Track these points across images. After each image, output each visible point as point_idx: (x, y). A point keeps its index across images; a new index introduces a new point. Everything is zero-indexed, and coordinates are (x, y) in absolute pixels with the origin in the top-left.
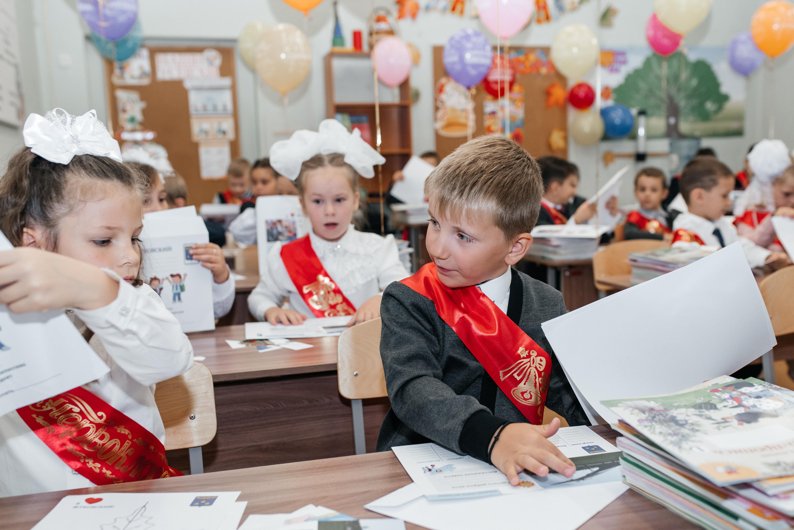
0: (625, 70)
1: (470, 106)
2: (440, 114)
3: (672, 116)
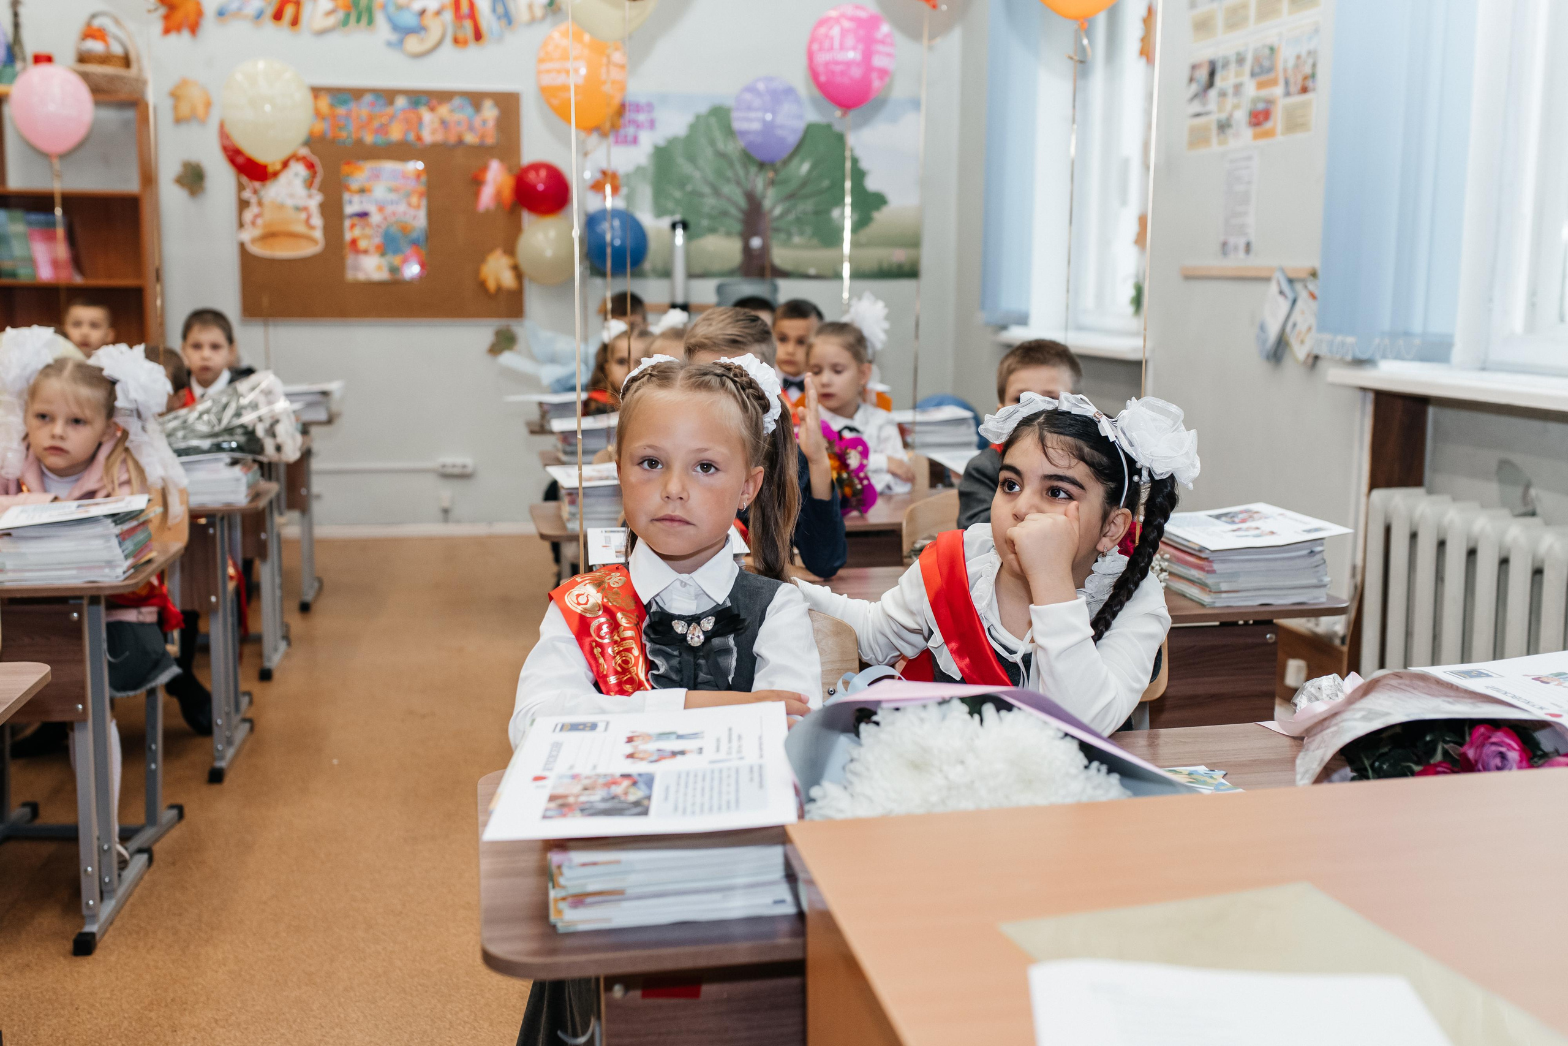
0: (648, 141)
1: (314, 201)
2: (248, 215)
3: (756, 235)
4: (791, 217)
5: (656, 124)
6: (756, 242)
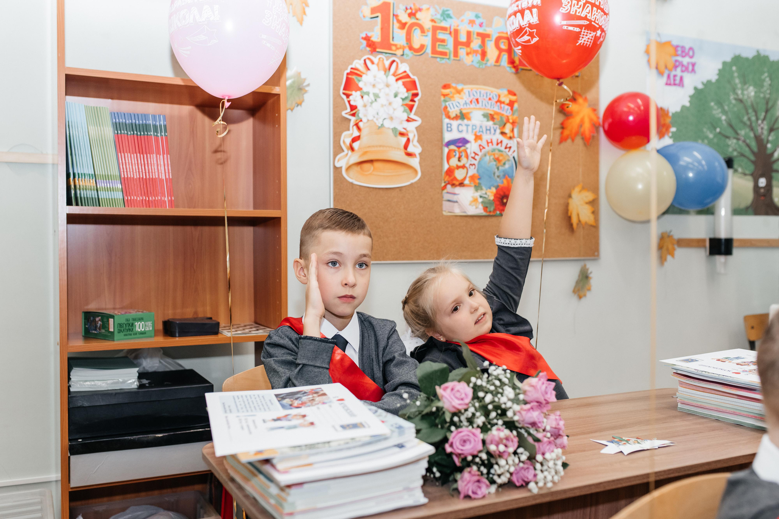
1: (413, 126)
2: (346, 138)
3: (762, 176)
5: (696, 68)
6: (762, 182)
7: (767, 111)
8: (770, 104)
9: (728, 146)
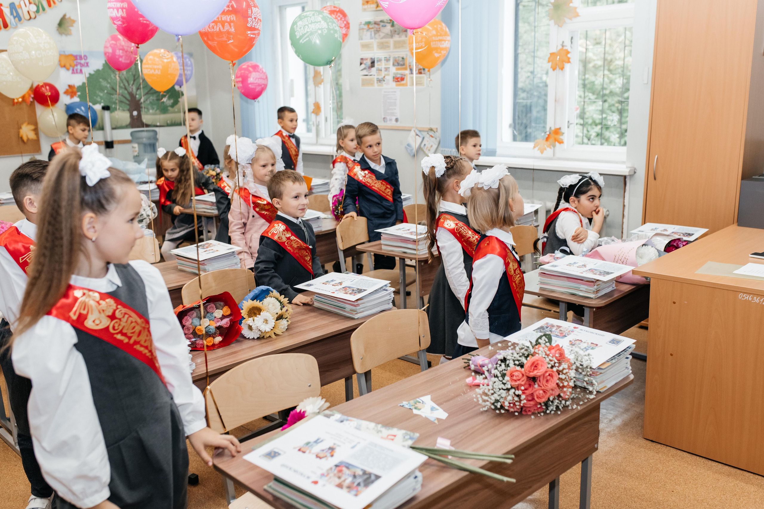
0: (88, 71)
3: (135, 110)
4: (148, 102)
5: (89, 64)
6: (135, 113)
7: (134, 80)
8: (136, 77)
9: (113, 98)
